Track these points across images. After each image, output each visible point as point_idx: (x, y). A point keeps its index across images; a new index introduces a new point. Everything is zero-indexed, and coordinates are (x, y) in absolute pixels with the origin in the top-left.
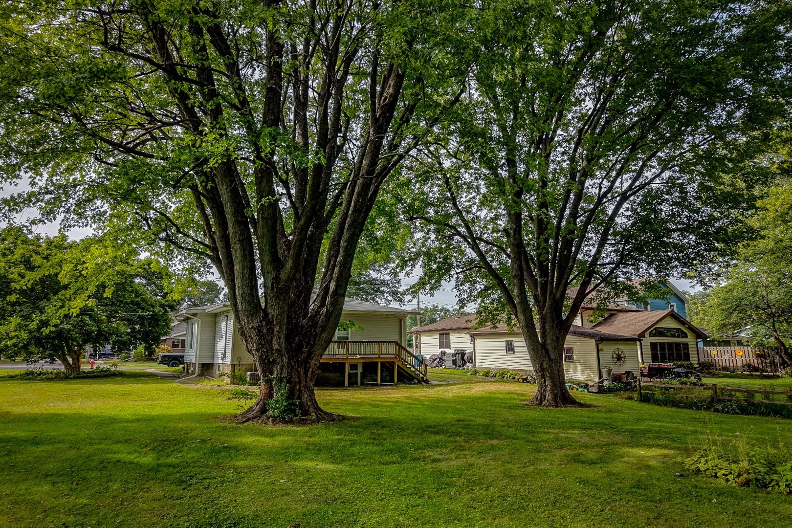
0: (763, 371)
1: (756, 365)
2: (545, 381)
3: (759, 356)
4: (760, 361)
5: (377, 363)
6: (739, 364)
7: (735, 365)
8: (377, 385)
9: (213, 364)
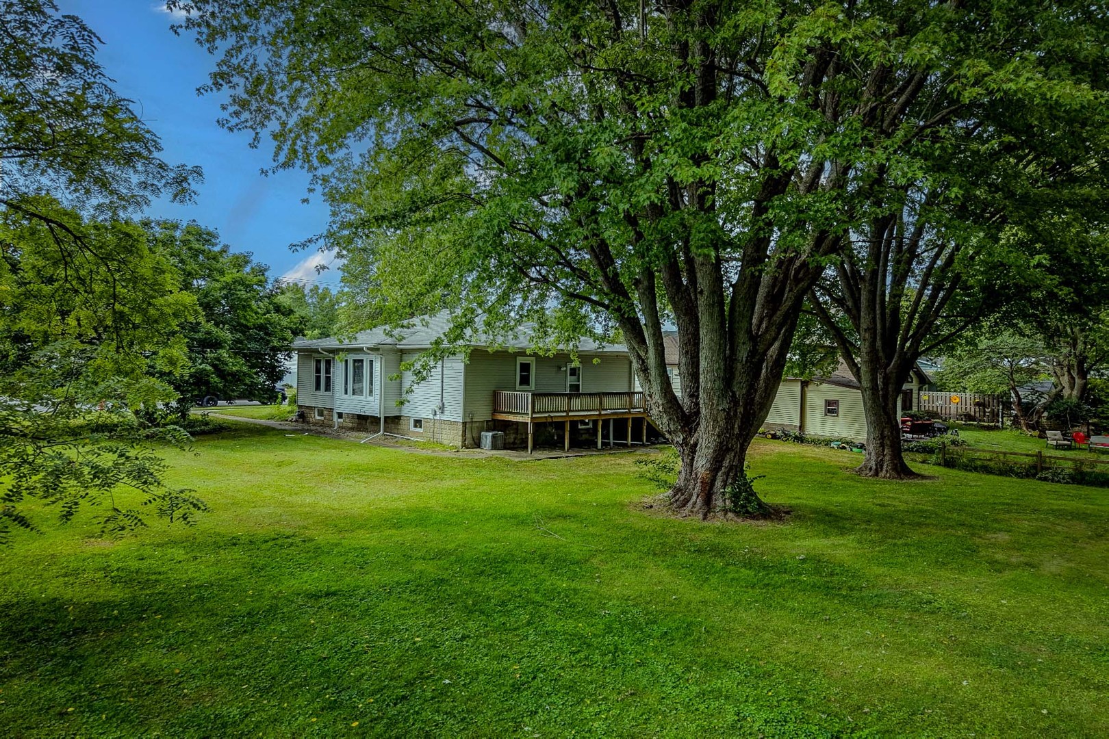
0: (980, 421)
1: (973, 413)
2: (883, 450)
3: (978, 404)
4: (977, 410)
5: (628, 419)
6: (953, 411)
7: (948, 412)
8: (625, 446)
9: (398, 418)
